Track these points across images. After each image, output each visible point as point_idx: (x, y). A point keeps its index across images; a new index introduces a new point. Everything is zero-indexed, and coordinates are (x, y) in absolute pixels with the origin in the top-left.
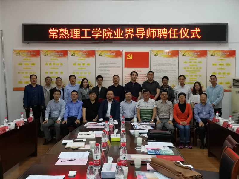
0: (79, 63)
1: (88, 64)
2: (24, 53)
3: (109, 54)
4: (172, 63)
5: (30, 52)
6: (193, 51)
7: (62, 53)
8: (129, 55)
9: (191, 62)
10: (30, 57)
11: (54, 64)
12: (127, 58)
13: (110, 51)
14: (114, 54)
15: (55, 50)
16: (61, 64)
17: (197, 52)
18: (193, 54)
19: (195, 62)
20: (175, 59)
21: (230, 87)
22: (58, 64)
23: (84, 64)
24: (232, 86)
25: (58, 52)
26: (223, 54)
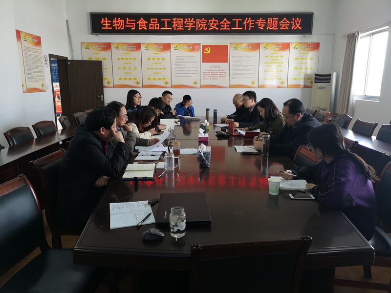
0: (154, 58)
1: (163, 59)
2: (93, 47)
3: (185, 47)
4: (253, 58)
5: (100, 45)
6: (275, 43)
7: (134, 47)
8: (206, 49)
9: (272, 56)
10: (100, 51)
11: (127, 59)
12: (205, 52)
13: (186, 44)
14: (191, 48)
15: (126, 43)
16: (135, 59)
17: (279, 45)
18: (274, 47)
19: (277, 56)
20: (256, 53)
21: (312, 83)
22: (131, 59)
23: (158, 59)
24: (314, 82)
25: (130, 45)
26: (306, 48)
